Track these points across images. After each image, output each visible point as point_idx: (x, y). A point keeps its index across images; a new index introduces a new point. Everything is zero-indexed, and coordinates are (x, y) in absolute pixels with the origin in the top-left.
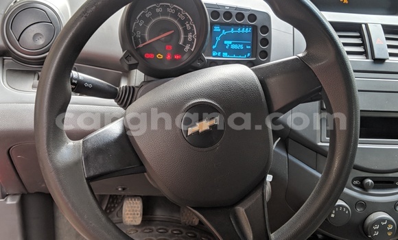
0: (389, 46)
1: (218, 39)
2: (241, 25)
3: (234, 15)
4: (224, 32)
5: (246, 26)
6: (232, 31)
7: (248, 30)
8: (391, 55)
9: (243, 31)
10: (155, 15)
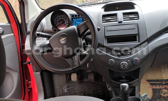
0: (124, 18)
1: (74, 22)
2: (80, 18)
3: (77, 16)
4: (76, 20)
5: (81, 18)
6: (78, 19)
7: (81, 19)
8: (124, 20)
9: (80, 19)
10: (59, 18)
